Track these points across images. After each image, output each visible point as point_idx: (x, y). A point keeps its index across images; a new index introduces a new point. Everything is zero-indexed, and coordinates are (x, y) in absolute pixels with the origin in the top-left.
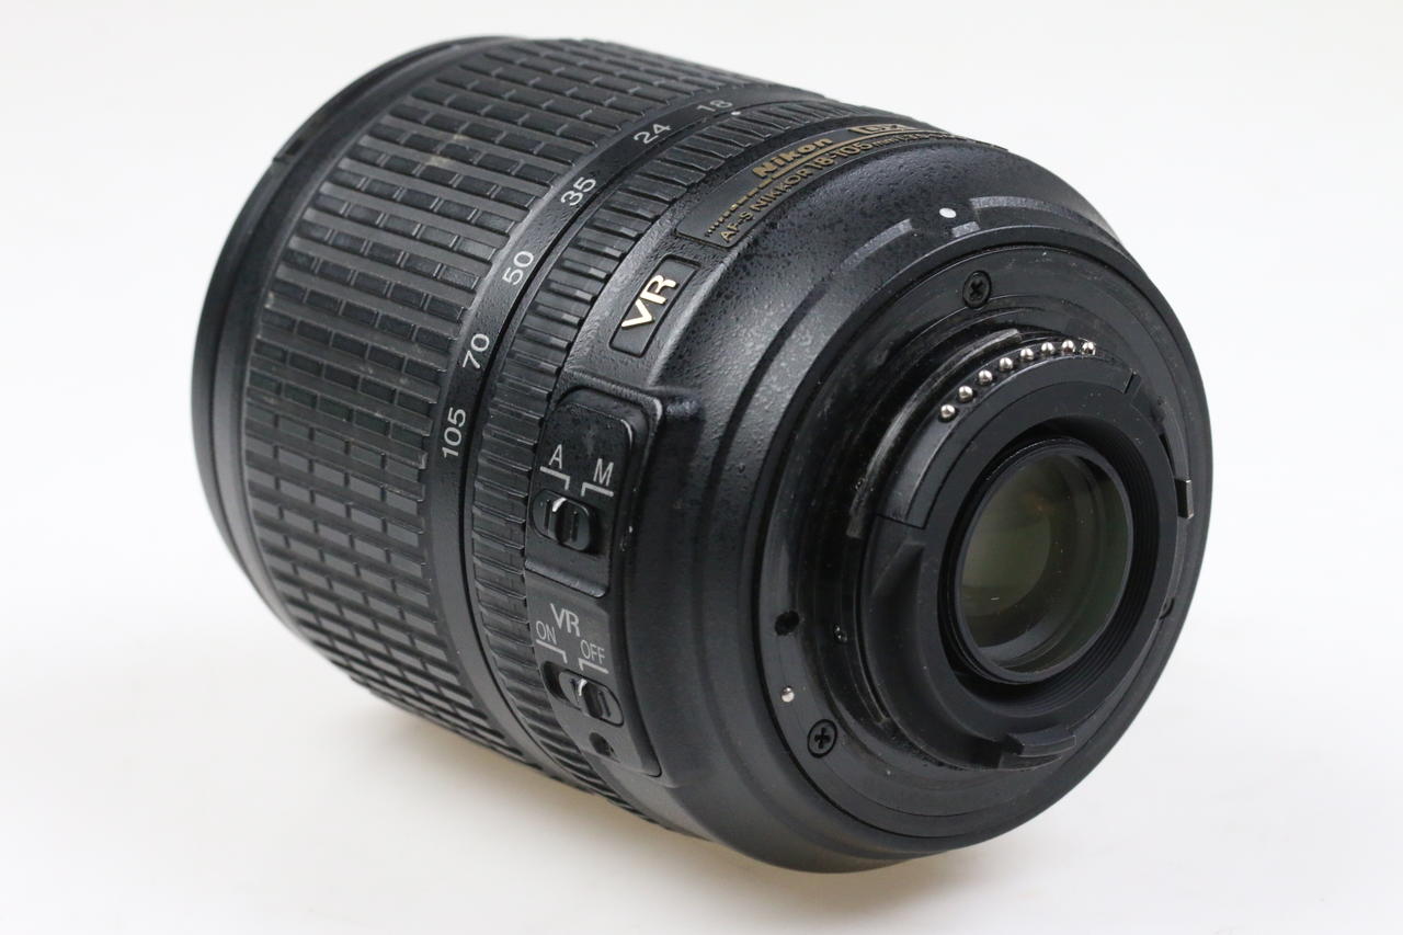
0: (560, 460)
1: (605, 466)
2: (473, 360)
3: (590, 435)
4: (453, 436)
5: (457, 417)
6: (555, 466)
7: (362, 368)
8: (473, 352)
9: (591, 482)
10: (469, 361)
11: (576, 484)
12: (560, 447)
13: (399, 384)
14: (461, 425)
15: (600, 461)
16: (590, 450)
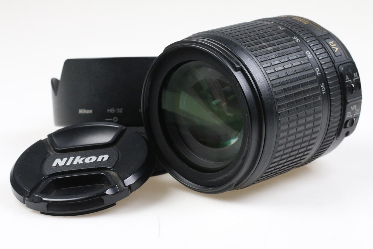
0: (348, 78)
1: (355, 74)
2: (319, 74)
3: (350, 71)
4: (323, 89)
5: (322, 85)
6: (348, 80)
7: (300, 89)
8: (318, 72)
9: (354, 78)
10: (318, 74)
11: (352, 80)
12: (347, 76)
13: (309, 87)
14: (324, 86)
15: (354, 74)
16: (352, 73)
